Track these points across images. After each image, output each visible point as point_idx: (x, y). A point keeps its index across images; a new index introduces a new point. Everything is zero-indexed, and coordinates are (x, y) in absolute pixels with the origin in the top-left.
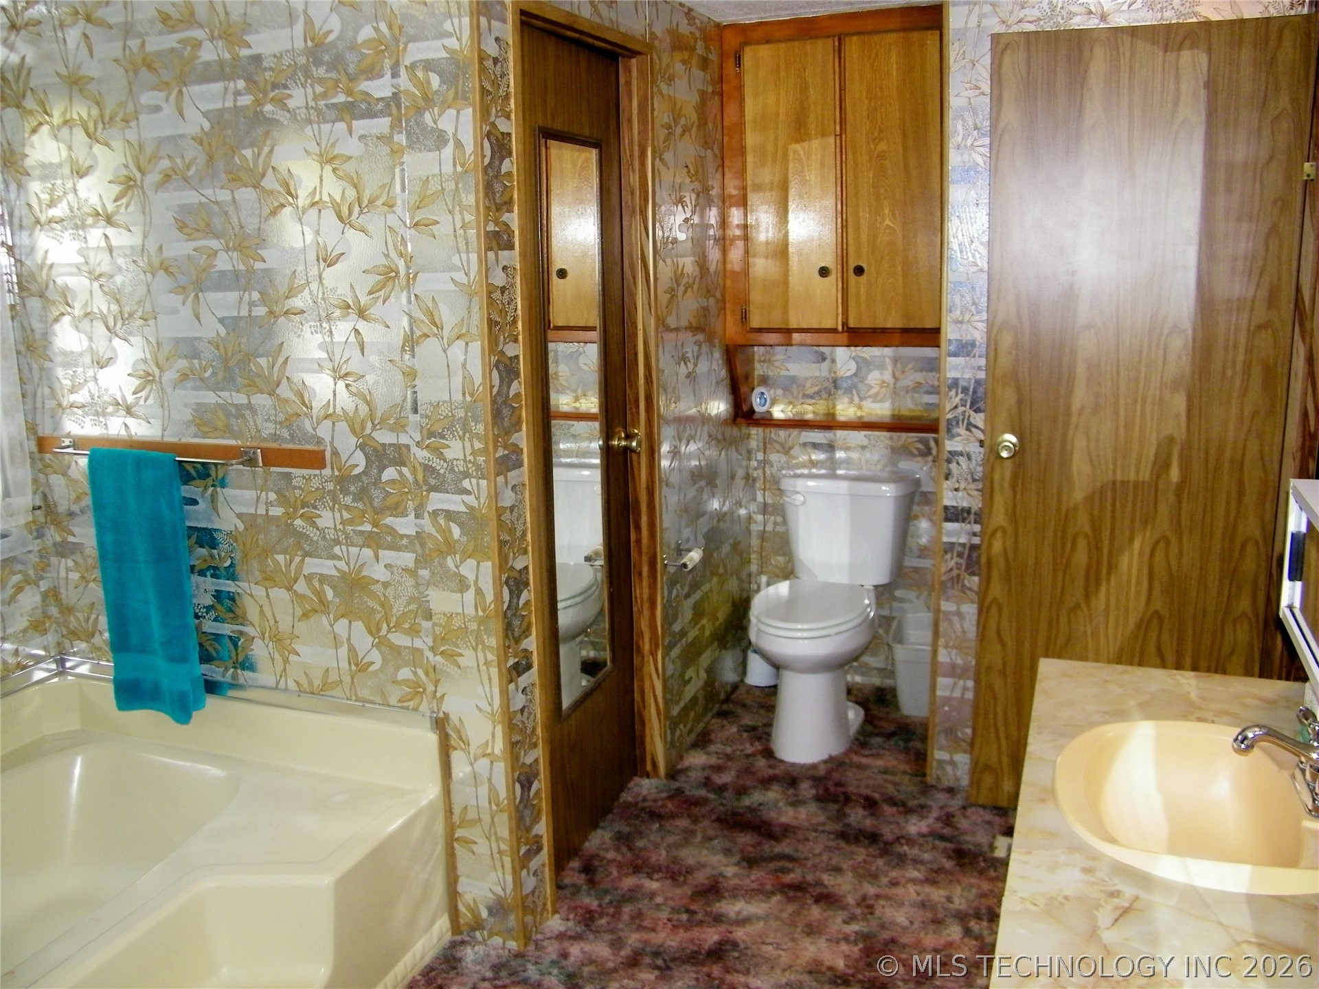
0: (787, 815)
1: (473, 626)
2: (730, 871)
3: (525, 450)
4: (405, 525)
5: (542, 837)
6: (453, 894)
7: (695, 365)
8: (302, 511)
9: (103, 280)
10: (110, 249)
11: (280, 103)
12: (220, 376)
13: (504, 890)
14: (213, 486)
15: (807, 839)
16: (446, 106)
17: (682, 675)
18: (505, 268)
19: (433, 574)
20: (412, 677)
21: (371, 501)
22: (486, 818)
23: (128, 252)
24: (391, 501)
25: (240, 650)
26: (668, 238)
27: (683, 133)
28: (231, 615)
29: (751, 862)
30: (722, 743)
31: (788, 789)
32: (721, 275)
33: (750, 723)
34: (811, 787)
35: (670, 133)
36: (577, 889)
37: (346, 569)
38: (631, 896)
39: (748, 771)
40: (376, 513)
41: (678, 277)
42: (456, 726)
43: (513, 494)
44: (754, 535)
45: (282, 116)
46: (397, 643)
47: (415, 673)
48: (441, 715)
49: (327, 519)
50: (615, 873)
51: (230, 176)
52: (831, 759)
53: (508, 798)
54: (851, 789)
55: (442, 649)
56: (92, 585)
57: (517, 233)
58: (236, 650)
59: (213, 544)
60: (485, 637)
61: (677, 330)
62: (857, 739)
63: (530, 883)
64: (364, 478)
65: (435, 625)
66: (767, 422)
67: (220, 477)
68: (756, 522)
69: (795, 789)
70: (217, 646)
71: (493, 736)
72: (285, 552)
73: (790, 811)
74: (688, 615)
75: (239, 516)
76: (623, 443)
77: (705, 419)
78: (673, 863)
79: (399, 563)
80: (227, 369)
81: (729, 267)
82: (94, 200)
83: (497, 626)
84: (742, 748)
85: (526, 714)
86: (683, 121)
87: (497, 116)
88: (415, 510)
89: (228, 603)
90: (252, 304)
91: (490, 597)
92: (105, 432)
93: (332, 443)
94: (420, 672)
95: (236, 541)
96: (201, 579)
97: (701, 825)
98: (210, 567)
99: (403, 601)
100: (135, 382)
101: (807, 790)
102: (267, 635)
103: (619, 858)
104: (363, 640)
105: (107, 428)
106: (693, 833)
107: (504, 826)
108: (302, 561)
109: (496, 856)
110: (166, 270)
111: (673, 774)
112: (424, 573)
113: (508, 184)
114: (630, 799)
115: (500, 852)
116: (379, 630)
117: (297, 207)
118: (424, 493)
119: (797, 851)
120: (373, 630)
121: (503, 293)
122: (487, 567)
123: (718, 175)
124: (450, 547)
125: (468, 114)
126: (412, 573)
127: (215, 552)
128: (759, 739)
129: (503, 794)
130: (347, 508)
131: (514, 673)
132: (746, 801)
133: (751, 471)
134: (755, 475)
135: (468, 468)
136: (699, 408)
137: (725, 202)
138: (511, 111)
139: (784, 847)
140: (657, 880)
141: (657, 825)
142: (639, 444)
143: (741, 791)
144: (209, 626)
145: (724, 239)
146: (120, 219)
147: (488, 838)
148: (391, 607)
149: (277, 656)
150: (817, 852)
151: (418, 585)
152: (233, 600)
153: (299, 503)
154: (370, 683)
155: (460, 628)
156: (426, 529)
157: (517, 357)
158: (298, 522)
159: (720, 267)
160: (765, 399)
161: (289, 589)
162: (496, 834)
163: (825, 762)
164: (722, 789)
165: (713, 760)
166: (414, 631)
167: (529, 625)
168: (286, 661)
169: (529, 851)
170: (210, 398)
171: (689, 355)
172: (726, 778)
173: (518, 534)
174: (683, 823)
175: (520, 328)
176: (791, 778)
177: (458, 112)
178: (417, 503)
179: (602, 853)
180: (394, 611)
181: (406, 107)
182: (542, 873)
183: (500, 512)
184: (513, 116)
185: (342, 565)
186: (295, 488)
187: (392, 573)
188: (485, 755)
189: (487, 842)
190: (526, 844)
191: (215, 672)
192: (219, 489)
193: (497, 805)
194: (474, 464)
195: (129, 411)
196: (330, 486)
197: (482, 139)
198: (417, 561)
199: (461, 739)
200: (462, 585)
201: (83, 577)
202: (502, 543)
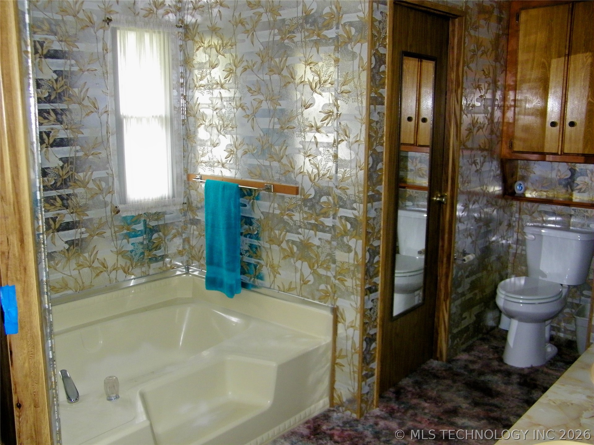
0: (501, 387)
1: (352, 268)
2: (464, 406)
3: (383, 194)
4: (328, 222)
5: (374, 369)
6: (332, 388)
7: (482, 166)
8: (287, 212)
9: (217, 111)
10: (222, 98)
11: (291, 39)
12: (260, 153)
13: (353, 389)
14: (253, 199)
15: (508, 400)
16: (357, 41)
17: (461, 315)
18: (379, 113)
19: (338, 244)
20: (325, 288)
21: (315, 210)
22: (350, 355)
23: (228, 100)
24: (323, 211)
25: (257, 270)
26: (469, 104)
27: (482, 54)
28: (255, 255)
29: (476, 404)
30: (478, 351)
31: (505, 377)
32: (501, 124)
33: (495, 345)
34: (517, 378)
35: (474, 54)
36: (390, 399)
37: (302, 239)
38: (414, 407)
39: (488, 365)
40: (317, 216)
41: (474, 123)
42: (341, 312)
43: (375, 212)
44: (511, 254)
45: (291, 45)
46: (320, 273)
47: (326, 287)
48: (335, 307)
49: (297, 217)
50: (410, 396)
51: (270, 69)
52: (532, 367)
53: (359, 347)
54: (538, 383)
55: (339, 277)
56: (202, 237)
57: (386, 98)
58: (256, 270)
59: (251, 224)
60: (357, 273)
61: (472, 149)
62: (549, 361)
63: (366, 389)
64: (313, 200)
65: (337, 266)
66: (522, 198)
67: (256, 195)
68: (512, 248)
69: (509, 377)
70: (249, 268)
71: (356, 319)
72: (279, 230)
73: (503, 387)
74: (468, 286)
75: (262, 213)
76: (438, 199)
77: (485, 194)
78: (438, 397)
79: (324, 238)
80: (263, 150)
81: (506, 120)
82: (217, 78)
83: (362, 269)
84: (488, 355)
85: (372, 311)
86: (483, 48)
87: (379, 46)
88: (333, 215)
89: (254, 250)
90: (274, 123)
91: (360, 256)
92: (213, 174)
93: (301, 184)
94: (329, 287)
95: (260, 223)
96: (245, 238)
97: (457, 384)
98: (249, 234)
99: (324, 255)
100: (226, 154)
101: (515, 378)
102: (268, 265)
103: (414, 390)
104: (307, 271)
105: (214, 172)
106: (452, 387)
107: (356, 360)
108: (285, 234)
109: (352, 373)
110: (242, 108)
111: (449, 361)
112: (334, 243)
113: (383, 76)
114: (426, 368)
115: (354, 372)
116: (314, 266)
117: (295, 83)
118: (337, 208)
119: (501, 404)
120: (311, 267)
121: (377, 124)
122: (360, 242)
123: (503, 75)
124: (346, 233)
125: (366, 45)
126: (329, 243)
127: (251, 227)
128: (497, 352)
129: (357, 345)
130: (306, 212)
131: (368, 292)
132: (482, 378)
133: (512, 223)
134: (514, 224)
135: (356, 199)
136: (482, 187)
137: (506, 88)
138: (386, 44)
139: (495, 401)
140: (429, 403)
141: (435, 381)
142: (446, 200)
143: (481, 373)
144: (246, 259)
145: (504, 106)
146: (226, 86)
147: (349, 365)
148: (319, 257)
149: (271, 274)
150: (512, 406)
151: (330, 249)
152: (256, 248)
153: (286, 209)
154: (308, 290)
155: (347, 268)
156: (337, 224)
157: (382, 152)
158: (286, 217)
159: (501, 120)
160: (522, 187)
161: (279, 245)
162: (353, 363)
163: (528, 368)
164: (472, 371)
165: (471, 358)
166: (328, 268)
167: (378, 272)
168: (275, 277)
169: (367, 374)
170: (255, 162)
171: (478, 161)
172: (476, 367)
173: (376, 230)
174: (448, 382)
175: (385, 140)
176: (508, 372)
177: (362, 44)
178: (334, 212)
179: (407, 387)
180: (321, 259)
181: (341, 42)
182: (373, 386)
183: (368, 219)
184: (387, 46)
185: (301, 237)
186: (286, 202)
187: (321, 242)
188: (352, 327)
189: (349, 367)
190: (366, 371)
191: (246, 279)
192: (255, 201)
193: (355, 350)
194: (358, 197)
195: (223, 166)
196: (300, 203)
197: (371, 57)
198: (332, 238)
199: (342, 318)
200: (349, 250)
201: (199, 234)
202: (367, 233)
